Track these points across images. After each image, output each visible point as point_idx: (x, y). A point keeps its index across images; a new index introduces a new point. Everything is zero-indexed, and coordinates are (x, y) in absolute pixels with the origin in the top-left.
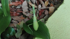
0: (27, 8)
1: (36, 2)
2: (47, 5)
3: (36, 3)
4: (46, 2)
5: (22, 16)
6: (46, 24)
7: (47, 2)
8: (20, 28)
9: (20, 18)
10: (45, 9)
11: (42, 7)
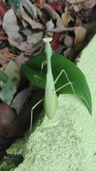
0: (18, 28)
1: (40, 14)
2: (66, 24)
3: (38, 16)
4: (63, 15)
5: (7, 49)
6: (78, 63)
7: (68, 15)
8: (8, 78)
9: (3, 53)
10: (64, 33)
11: (55, 26)
